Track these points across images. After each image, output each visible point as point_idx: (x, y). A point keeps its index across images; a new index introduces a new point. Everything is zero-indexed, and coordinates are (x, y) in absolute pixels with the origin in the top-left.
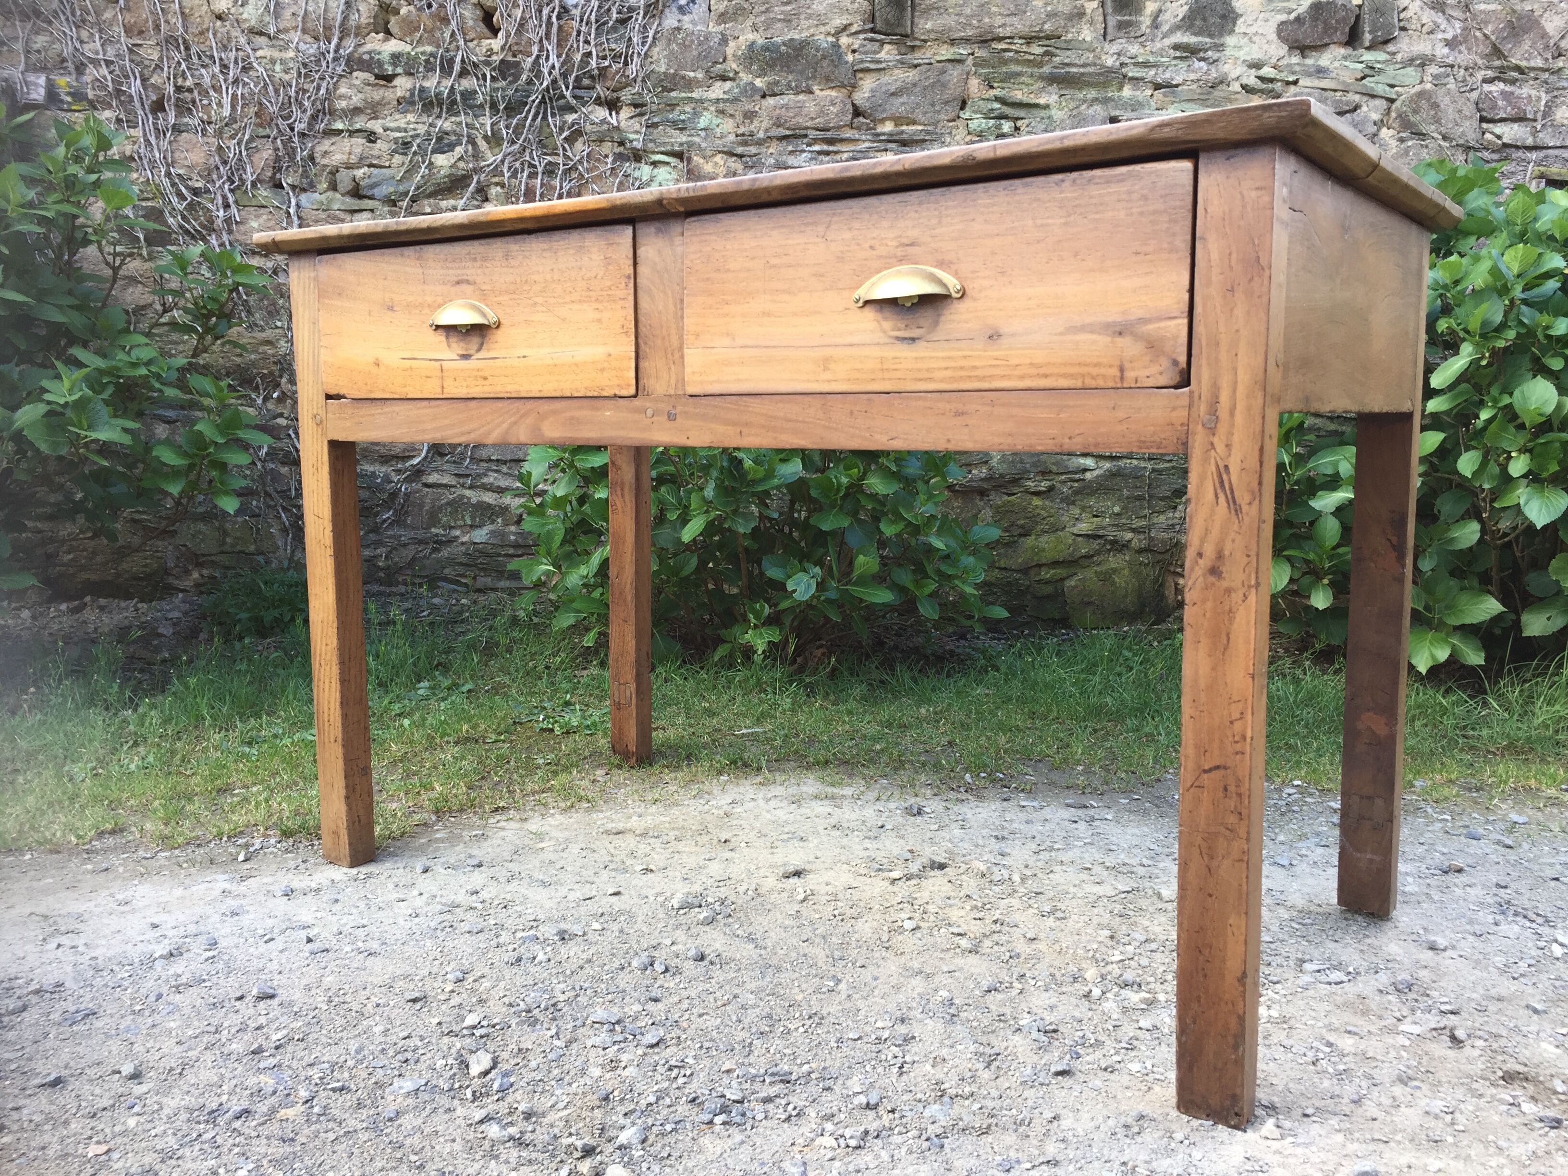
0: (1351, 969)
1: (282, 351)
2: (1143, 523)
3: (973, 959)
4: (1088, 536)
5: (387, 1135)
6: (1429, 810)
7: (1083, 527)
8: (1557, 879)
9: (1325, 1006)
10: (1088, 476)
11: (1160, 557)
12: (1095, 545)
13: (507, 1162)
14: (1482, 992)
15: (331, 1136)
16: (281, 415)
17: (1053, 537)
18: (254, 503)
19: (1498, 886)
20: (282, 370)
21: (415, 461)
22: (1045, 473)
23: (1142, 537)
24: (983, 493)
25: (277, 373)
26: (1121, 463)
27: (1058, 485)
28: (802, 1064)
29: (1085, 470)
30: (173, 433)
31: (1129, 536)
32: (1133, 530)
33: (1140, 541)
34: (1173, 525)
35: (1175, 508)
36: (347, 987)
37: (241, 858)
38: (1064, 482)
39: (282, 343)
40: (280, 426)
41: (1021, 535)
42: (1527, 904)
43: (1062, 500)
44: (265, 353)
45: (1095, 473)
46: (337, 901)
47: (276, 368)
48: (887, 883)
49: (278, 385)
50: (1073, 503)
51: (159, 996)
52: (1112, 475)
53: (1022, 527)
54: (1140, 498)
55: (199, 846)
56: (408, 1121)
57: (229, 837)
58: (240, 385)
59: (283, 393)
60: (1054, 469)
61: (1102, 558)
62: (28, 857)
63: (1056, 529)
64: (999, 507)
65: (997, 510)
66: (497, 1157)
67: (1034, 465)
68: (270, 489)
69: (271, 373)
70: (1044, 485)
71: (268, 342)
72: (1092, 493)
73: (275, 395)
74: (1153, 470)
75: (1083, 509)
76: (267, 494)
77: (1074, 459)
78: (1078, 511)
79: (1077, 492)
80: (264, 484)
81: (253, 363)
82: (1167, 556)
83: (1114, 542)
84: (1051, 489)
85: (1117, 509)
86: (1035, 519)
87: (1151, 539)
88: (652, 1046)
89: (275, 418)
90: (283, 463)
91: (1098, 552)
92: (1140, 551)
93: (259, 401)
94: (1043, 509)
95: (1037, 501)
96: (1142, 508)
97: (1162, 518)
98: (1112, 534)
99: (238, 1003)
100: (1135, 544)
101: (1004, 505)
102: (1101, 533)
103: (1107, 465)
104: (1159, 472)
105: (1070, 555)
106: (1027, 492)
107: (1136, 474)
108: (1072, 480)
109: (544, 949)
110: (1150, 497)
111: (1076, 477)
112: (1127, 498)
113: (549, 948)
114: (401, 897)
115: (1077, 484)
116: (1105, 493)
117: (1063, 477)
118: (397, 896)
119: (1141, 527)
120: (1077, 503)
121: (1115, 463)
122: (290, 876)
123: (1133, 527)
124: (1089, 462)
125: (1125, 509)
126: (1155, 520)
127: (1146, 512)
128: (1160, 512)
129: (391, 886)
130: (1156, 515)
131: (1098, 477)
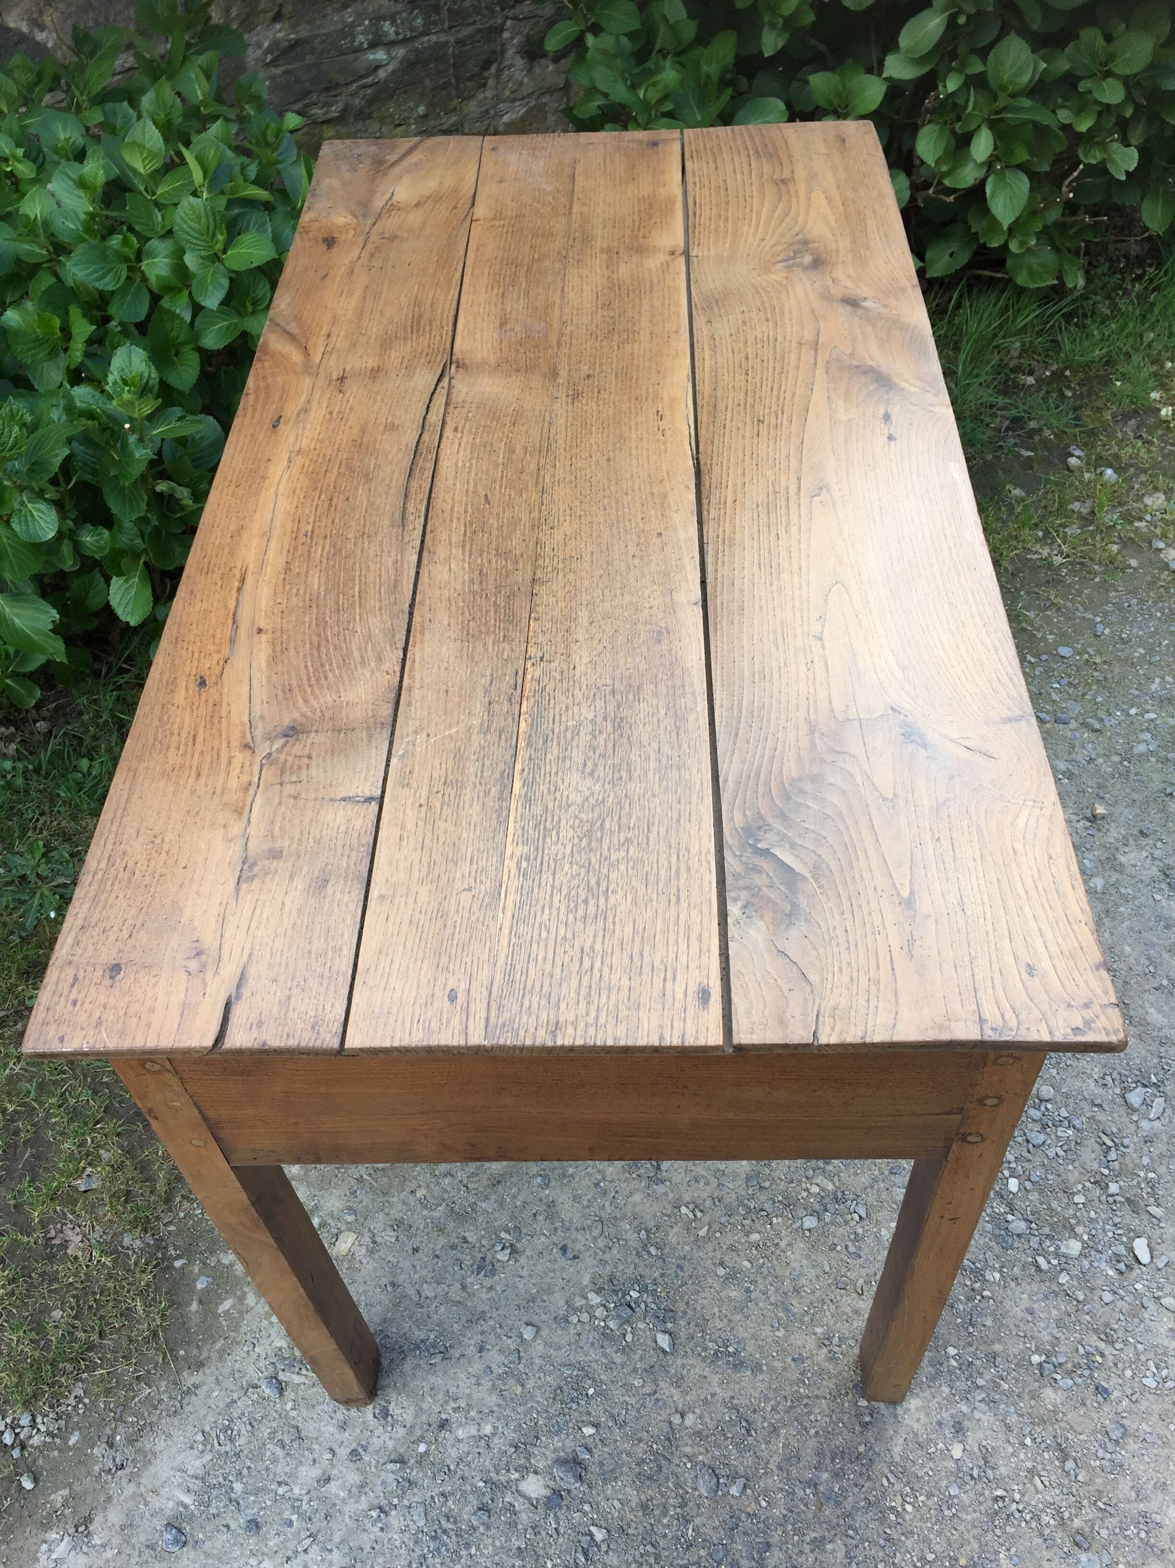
2: (454, 119)
10: (382, 74)
19: (1144, 835)
22: (331, 88)
26: (418, 45)
27: (351, 100)
29: (377, 68)
34: (487, 111)
35: (485, 84)
38: (355, 93)
43: (357, 118)
45: (390, 68)
50: (369, 116)
52: (411, 64)
54: (445, 86)
60: (341, 79)
67: (317, 81)
70: (334, 111)
72: (390, 97)
74: (458, 42)
75: (382, 121)
77: (362, 56)
78: (377, 126)
79: (370, 102)
84: (345, 111)
85: (421, 110)
96: (450, 98)
97: (473, 103)
103: (402, 52)
104: (464, 42)
106: (315, 123)
107: (438, 52)
108: (365, 87)
109: (585, 1514)
110: (457, 81)
111: (369, 80)
112: (432, 90)
113: (587, 1507)
114: (316, 1472)
115: (369, 91)
116: (405, 92)
117: (354, 87)
118: (309, 1474)
119: (453, 125)
120: (375, 115)
121: (410, 46)
122: (130, 1489)
123: (445, 127)
124: (380, 55)
125: (431, 106)
126: (466, 110)
127: (455, 102)
128: (470, 97)
129: (280, 1452)
130: (465, 102)
131: (394, 72)
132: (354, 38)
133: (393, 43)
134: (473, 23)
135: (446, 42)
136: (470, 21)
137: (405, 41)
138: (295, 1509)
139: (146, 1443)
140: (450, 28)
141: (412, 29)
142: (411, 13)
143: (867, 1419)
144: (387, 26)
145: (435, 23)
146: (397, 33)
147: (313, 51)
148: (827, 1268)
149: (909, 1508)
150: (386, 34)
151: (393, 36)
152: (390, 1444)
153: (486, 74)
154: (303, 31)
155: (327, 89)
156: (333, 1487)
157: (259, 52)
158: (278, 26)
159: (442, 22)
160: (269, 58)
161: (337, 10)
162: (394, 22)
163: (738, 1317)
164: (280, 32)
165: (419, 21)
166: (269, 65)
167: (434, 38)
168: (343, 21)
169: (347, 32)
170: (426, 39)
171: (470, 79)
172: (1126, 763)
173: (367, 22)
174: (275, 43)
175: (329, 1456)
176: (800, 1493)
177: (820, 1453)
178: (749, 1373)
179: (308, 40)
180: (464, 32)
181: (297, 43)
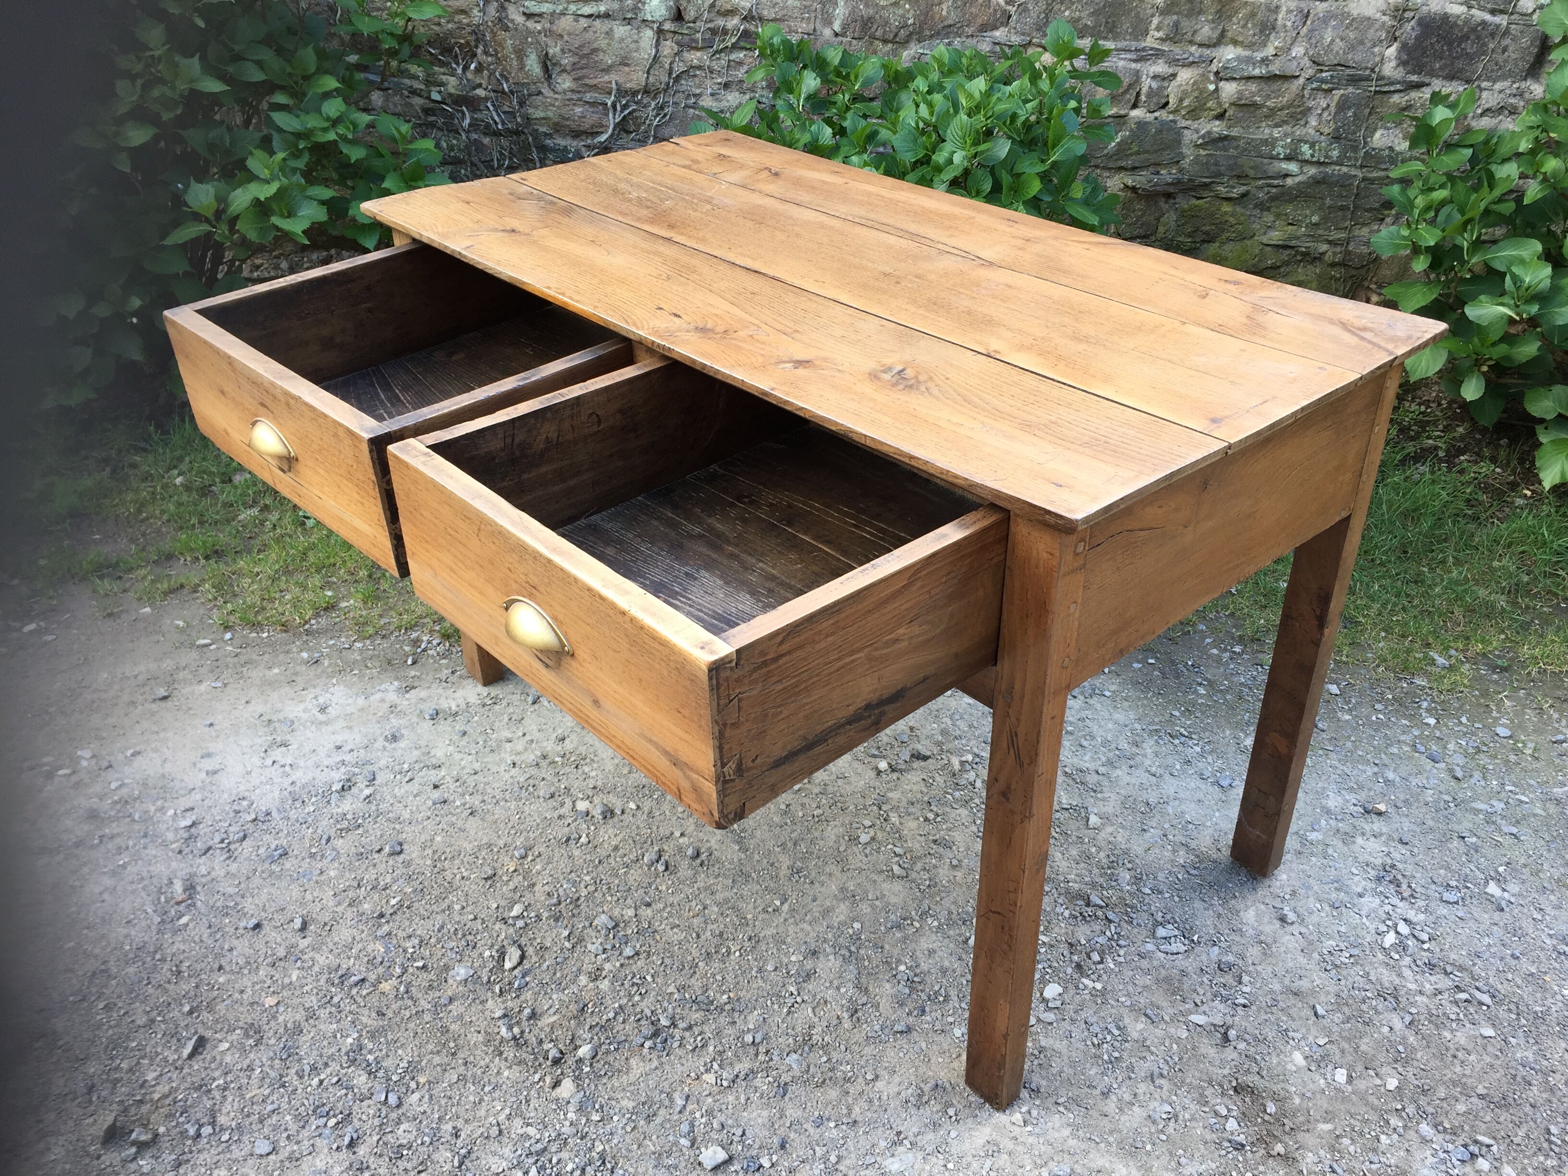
0: (1195, 938)
1: (476, 20)
2: (1342, 235)
3: (898, 886)
4: (1277, 246)
5: (441, 1019)
6: (1425, 704)
7: (1275, 236)
8: (1463, 838)
9: (1147, 980)
10: (1289, 181)
11: (1354, 272)
12: (1285, 255)
13: (506, 1060)
14: (1287, 982)
15: (408, 1014)
16: (480, 86)
17: (1238, 246)
18: (463, 171)
19: (1401, 841)
20: (477, 41)
21: (603, 138)
22: (1241, 177)
23: (1338, 249)
24: (1169, 196)
25: (473, 44)
26: (1329, 170)
27: (1254, 191)
28: (724, 992)
29: (1286, 176)
30: (387, 100)
31: (1324, 247)
32: (1330, 242)
33: (1335, 254)
35: (1383, 219)
36: (448, 850)
37: (410, 662)
38: (1261, 188)
39: (475, 11)
40: (479, 98)
41: (1204, 241)
42: (1410, 869)
43: (1256, 206)
44: (460, 22)
45: (1297, 179)
46: (465, 733)
47: (472, 38)
48: (873, 774)
49: (475, 55)
50: (1268, 209)
51: (328, 840)
52: (1316, 182)
53: (1207, 233)
54: (1342, 208)
55: (384, 637)
56: (456, 1008)
57: (406, 629)
58: (441, 54)
59: (480, 63)
60: (1252, 173)
61: (1290, 268)
62: (265, 635)
63: (1242, 237)
64: (1184, 211)
65: (1182, 214)
66: (501, 1054)
67: (1231, 168)
68: (475, 159)
69: (468, 43)
70: (1236, 192)
71: (463, 12)
72: (1290, 201)
73: (473, 66)
74: (1364, 179)
75: (1278, 216)
76: (473, 164)
77: (1276, 163)
78: (1271, 218)
79: (1273, 199)
80: (469, 154)
81: (451, 33)
82: (1363, 272)
83: (1305, 254)
84: (1244, 195)
85: (1315, 219)
86: (1222, 226)
87: (1348, 253)
88: (629, 958)
89: (474, 89)
90: (485, 134)
91: (1286, 263)
92: (1333, 265)
93: (459, 71)
94: (1232, 216)
95: (1227, 208)
96: (1344, 218)
97: (1365, 231)
98: (1304, 245)
99: (376, 856)
100: (1328, 258)
101: (1191, 209)
102: (1293, 243)
103: (1312, 171)
104: (1372, 181)
105: (1254, 266)
106: (1217, 197)
107: (1344, 182)
108: (1269, 186)
109: (589, 828)
110: (1356, 207)
111: (1276, 182)
112: (1329, 207)
113: (592, 828)
114: (509, 736)
115: (1274, 190)
116: (1305, 201)
117: (1261, 182)
118: (508, 734)
119: (1339, 239)
120: (1272, 210)
121: (1322, 169)
122: (440, 691)
123: (1330, 238)
124: (1293, 167)
125: (1324, 219)
126: (1357, 233)
127: (1347, 223)
128: (1364, 225)
129: (506, 720)
130: (1358, 227)
131: (1299, 183)
132: (1274, 148)
133: (1307, 162)
134: (1386, 170)
135: (1355, 176)
136: (1384, 167)
137: (1319, 163)
138: (485, 741)
139: (466, 682)
140: (1362, 167)
141: (1326, 157)
142: (1331, 144)
143: (770, 910)
144: (1305, 148)
145: (1349, 159)
146: (1312, 156)
147: (1236, 148)
148: (841, 849)
149: (737, 954)
150: (1302, 154)
151: (1307, 156)
152: (549, 748)
153: (1386, 212)
154: (1235, 132)
155: (1239, 177)
156: (508, 745)
157: (1195, 136)
158: (1217, 123)
159: (1356, 159)
160: (1200, 141)
161: (1269, 126)
162: (1312, 146)
163: (766, 827)
164: (1217, 127)
165: (1335, 153)
166: (1197, 146)
167: (1345, 169)
168: (1271, 134)
169: (1271, 142)
170: (1338, 168)
171: (1367, 210)
172: (1452, 805)
173: (1289, 140)
174: (1209, 133)
175: (521, 734)
176: (694, 903)
177: (727, 901)
178: (737, 848)
179: (1234, 138)
180: (1375, 174)
181: (1226, 138)
